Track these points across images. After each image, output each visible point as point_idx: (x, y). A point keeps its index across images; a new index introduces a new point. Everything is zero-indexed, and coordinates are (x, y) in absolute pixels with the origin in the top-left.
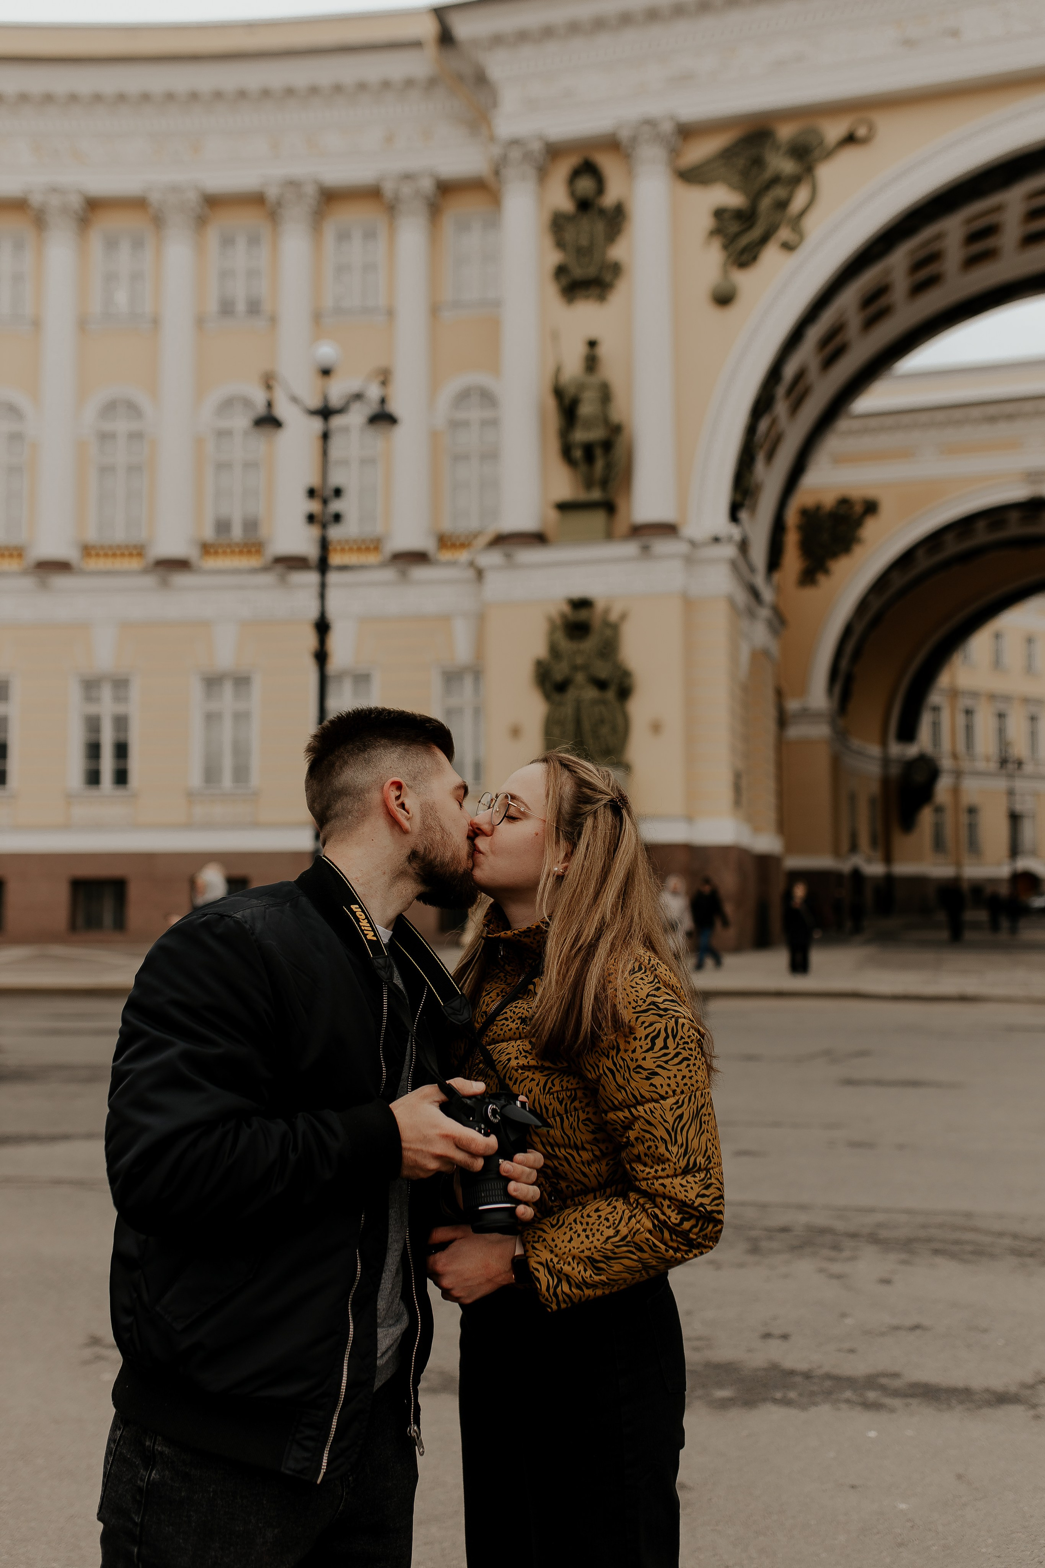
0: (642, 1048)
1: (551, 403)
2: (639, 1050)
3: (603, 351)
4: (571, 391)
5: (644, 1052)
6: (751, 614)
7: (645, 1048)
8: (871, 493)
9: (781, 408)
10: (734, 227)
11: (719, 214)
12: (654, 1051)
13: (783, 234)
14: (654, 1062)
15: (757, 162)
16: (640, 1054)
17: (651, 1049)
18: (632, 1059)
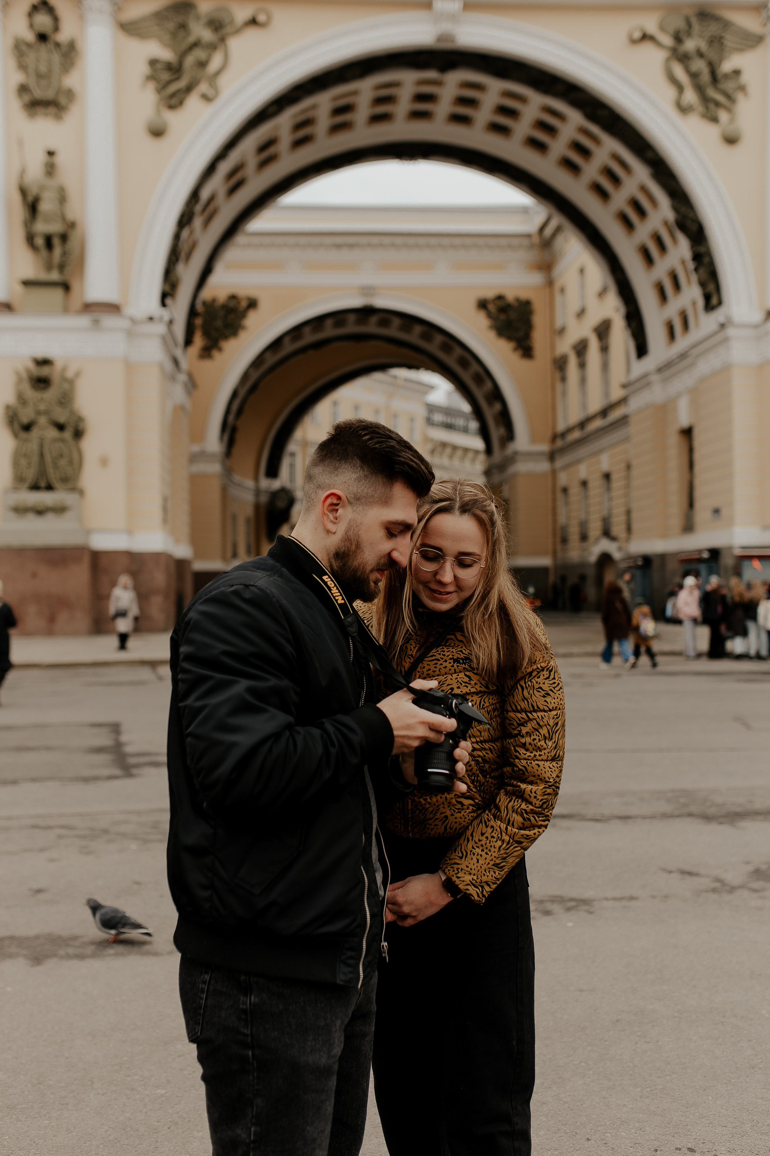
0: (544, 676)
2: (542, 677)
4: (32, 191)
5: (544, 679)
6: (173, 379)
7: (546, 676)
8: (253, 293)
9: (198, 222)
10: (165, 76)
11: (153, 63)
12: (549, 680)
13: (203, 87)
14: (549, 687)
15: (183, 27)
16: (542, 680)
17: (548, 678)
18: (537, 683)
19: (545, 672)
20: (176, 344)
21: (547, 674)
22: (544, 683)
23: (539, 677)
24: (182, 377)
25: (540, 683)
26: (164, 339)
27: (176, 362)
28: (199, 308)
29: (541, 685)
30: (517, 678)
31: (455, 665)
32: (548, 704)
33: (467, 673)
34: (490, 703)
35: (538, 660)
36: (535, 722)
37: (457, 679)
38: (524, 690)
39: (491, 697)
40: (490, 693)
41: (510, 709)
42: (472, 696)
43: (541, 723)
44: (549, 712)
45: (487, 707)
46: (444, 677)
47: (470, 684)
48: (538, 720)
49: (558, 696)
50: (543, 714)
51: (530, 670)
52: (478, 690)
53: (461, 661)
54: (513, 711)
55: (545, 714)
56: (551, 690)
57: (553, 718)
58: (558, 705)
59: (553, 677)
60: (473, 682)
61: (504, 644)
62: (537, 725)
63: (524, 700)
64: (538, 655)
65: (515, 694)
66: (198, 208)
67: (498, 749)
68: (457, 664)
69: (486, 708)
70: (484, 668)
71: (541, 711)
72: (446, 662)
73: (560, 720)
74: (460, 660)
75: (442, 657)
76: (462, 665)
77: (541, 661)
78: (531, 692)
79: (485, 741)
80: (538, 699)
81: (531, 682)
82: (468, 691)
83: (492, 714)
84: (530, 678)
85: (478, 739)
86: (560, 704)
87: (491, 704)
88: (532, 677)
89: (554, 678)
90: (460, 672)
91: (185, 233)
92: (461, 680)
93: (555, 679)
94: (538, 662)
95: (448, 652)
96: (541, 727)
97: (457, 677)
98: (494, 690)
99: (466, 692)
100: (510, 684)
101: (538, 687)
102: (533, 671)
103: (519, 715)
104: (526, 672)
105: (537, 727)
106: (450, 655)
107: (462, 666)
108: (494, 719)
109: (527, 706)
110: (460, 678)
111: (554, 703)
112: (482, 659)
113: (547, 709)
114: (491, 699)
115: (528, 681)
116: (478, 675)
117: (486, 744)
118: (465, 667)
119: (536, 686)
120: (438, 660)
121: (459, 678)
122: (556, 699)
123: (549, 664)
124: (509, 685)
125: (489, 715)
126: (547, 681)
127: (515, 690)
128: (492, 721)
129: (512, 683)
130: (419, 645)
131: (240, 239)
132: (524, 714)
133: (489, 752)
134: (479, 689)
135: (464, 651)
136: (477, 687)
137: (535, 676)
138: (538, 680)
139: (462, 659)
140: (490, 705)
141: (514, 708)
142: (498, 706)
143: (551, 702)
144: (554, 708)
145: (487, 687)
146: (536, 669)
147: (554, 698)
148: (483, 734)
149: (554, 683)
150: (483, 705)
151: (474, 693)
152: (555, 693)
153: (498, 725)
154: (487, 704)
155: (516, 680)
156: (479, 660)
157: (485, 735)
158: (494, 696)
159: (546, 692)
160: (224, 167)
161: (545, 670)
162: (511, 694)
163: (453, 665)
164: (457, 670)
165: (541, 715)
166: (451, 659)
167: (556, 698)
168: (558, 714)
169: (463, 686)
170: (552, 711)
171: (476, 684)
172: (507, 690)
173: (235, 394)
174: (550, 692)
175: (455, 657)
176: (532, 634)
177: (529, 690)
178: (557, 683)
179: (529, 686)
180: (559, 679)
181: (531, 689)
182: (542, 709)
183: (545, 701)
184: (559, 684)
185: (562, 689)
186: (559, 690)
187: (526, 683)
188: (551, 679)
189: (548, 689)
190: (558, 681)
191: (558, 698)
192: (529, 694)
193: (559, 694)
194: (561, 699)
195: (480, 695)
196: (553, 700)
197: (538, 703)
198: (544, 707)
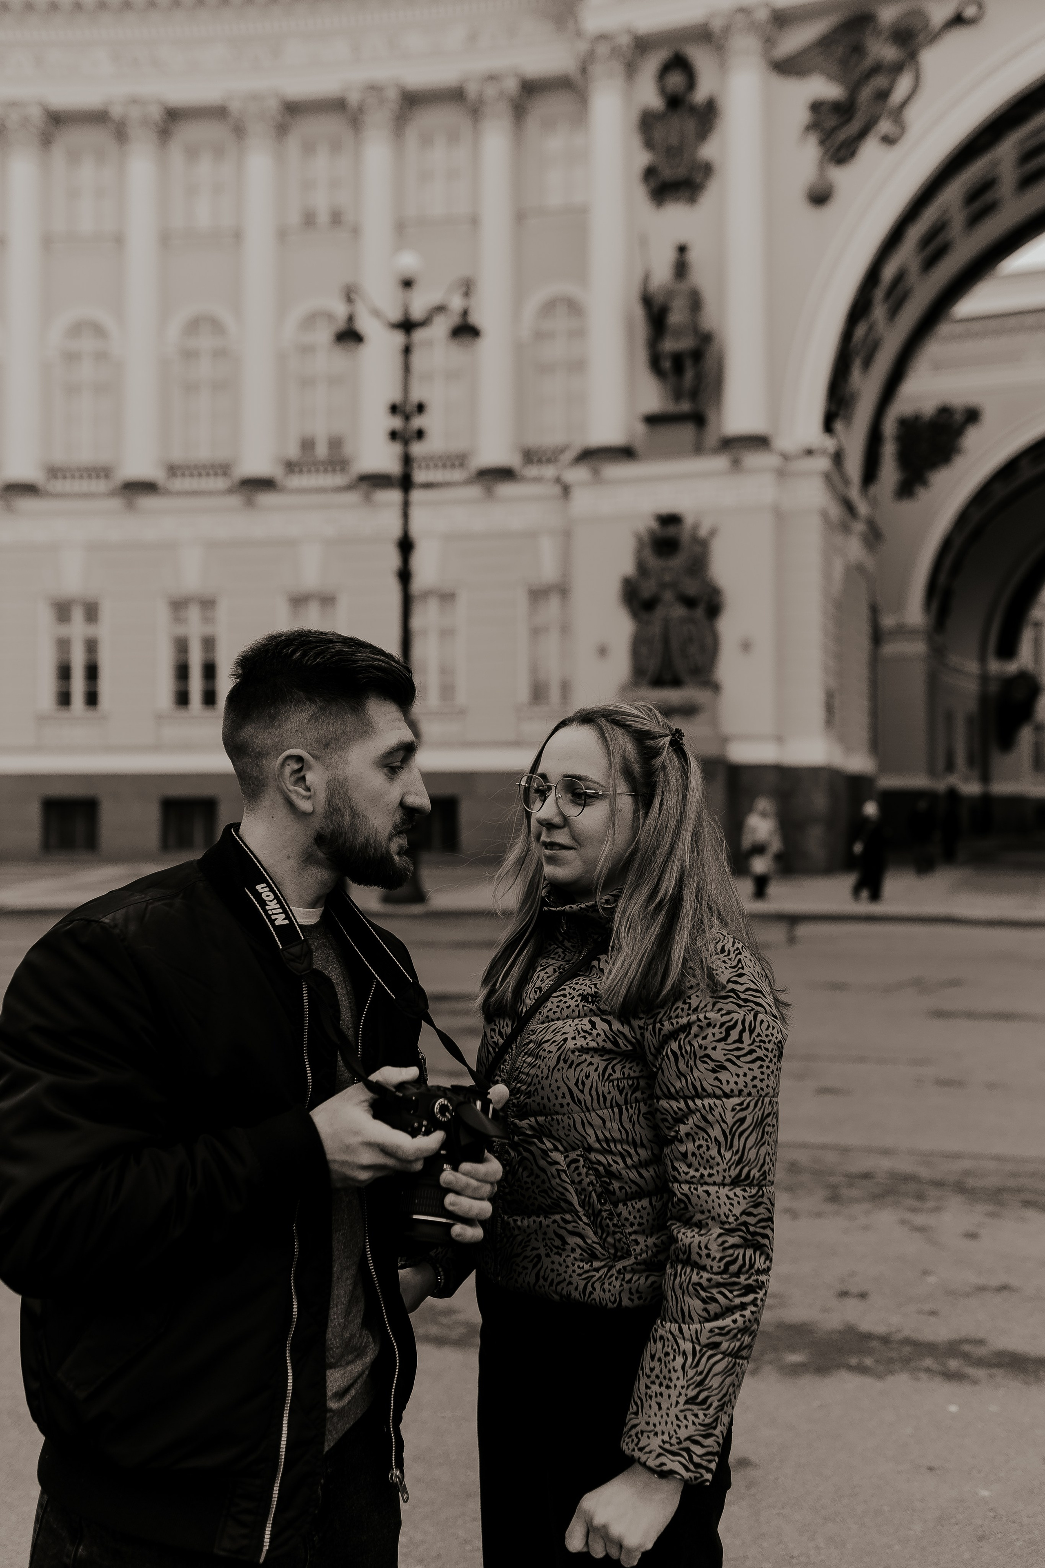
0: (714, 1036)
1: (639, 312)
2: (710, 1038)
3: (694, 256)
4: (659, 299)
5: (716, 1041)
6: (845, 527)
7: (718, 1037)
8: (973, 401)
9: (879, 313)
10: (831, 122)
11: (816, 107)
12: (726, 1043)
13: (884, 126)
14: (725, 1055)
15: (858, 50)
16: (711, 1042)
17: (724, 1039)
18: (701, 1047)
19: (716, 1030)
20: (849, 483)
21: (721, 1033)
22: (714, 1049)
23: (704, 1038)
24: (859, 527)
25: (706, 1048)
26: (827, 477)
27: (849, 507)
29: (709, 1051)
31: (581, 1004)
32: (722, 1084)
33: (594, 1019)
36: (698, 1114)
37: (576, 1026)
38: (679, 1058)
39: (628, 1065)
43: (712, 1118)
44: (724, 1099)
46: (565, 1023)
49: (747, 1072)
50: (711, 1101)
53: (590, 999)
54: (663, 1095)
55: (718, 1102)
56: (729, 1060)
57: (735, 1110)
58: (746, 1087)
59: (737, 1037)
63: (681, 1076)
65: (664, 1064)
66: (879, 293)
68: (584, 1003)
71: (709, 1096)
72: (572, 1000)
73: (751, 1114)
75: (572, 991)
76: (590, 1005)
77: (712, 1009)
78: (691, 1062)
80: (702, 1075)
81: (691, 1045)
83: (629, 1095)
84: (687, 1039)
86: (750, 1086)
87: (627, 1076)
88: (689, 1036)
89: (740, 1040)
90: (585, 1015)
91: (860, 329)
92: (580, 1029)
93: (742, 1042)
94: (704, 1010)
96: (711, 1124)
98: (628, 1050)
99: (585, 1046)
101: (702, 1054)
103: (674, 1104)
105: (704, 1124)
107: (589, 1007)
111: (736, 1083)
113: (719, 1092)
114: (627, 1067)
115: (683, 1043)
118: (593, 1008)
120: (565, 996)
121: (580, 1024)
122: (743, 1076)
127: (662, 1059)
132: (681, 1101)
134: (602, 1044)
136: (599, 1040)
137: (696, 1035)
138: (703, 1042)
139: (592, 995)
142: (642, 1083)
143: (728, 1082)
144: (736, 1092)
145: (614, 1044)
147: (738, 1076)
149: (738, 1049)
150: (611, 1075)
151: (595, 1050)
152: (739, 1067)
157: (614, 1128)
160: (916, 232)
163: (579, 1004)
164: (582, 1013)
165: (709, 1103)
166: (579, 995)
167: (741, 1074)
168: (745, 1103)
169: (581, 1040)
170: (732, 1096)
171: (600, 1036)
174: (728, 1065)
175: (585, 993)
177: (688, 1059)
178: (747, 1049)
179: (686, 1050)
180: (756, 1044)
181: (691, 1059)
182: (711, 1093)
183: (717, 1079)
184: (751, 1052)
185: (764, 1061)
186: (753, 1061)
187: (680, 1047)
188: (732, 1042)
189: (722, 1059)
190: (753, 1047)
191: (745, 1075)
192: (687, 1066)
193: (750, 1069)
194: (754, 1078)
195: (605, 1057)
196: (735, 1078)
197: (704, 1083)
198: (713, 1088)
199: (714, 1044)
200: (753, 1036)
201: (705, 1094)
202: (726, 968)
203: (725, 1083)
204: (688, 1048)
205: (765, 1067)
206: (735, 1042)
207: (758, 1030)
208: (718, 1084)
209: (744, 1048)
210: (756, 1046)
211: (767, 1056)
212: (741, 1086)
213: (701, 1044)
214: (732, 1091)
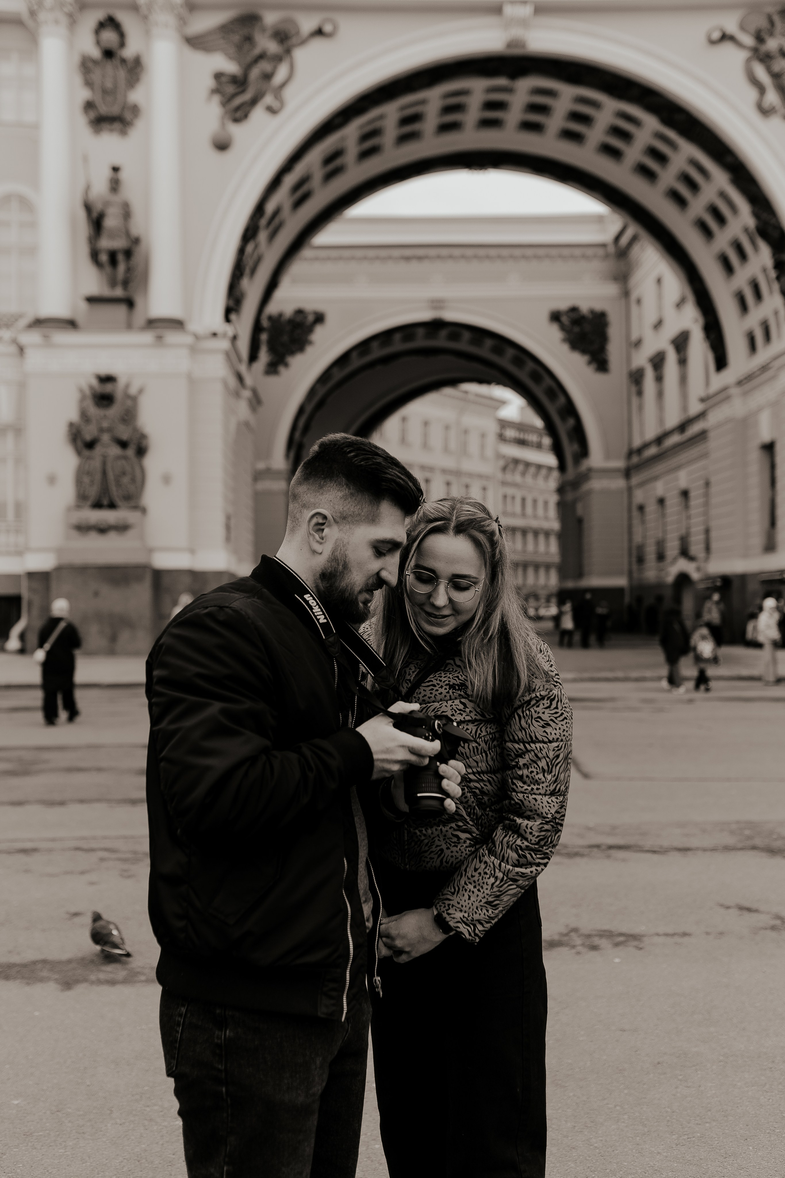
2: (541, 706)
4: (98, 207)
5: (544, 708)
6: (237, 395)
7: (546, 705)
8: (320, 307)
9: (263, 236)
10: (230, 89)
11: (218, 76)
12: (550, 709)
13: (268, 99)
14: (549, 717)
15: (249, 39)
16: (542, 709)
17: (549, 707)
18: (535, 712)
19: (545, 702)
20: (240, 360)
21: (548, 703)
22: (544, 713)
23: (538, 706)
24: (247, 394)
25: (539, 713)
26: (227, 354)
27: (240, 378)
28: (265, 323)
29: (541, 715)
30: (514, 707)
31: (451, 691)
32: (548, 735)
33: (463, 700)
34: (487, 732)
35: (537, 687)
36: (534, 754)
37: (452, 707)
38: (522, 719)
39: (489, 726)
40: (487, 722)
41: (507, 739)
42: (467, 725)
43: (540, 755)
44: (548, 744)
45: (484, 736)
46: (439, 704)
47: (464, 711)
48: (536, 751)
49: (561, 726)
50: (541, 745)
51: (527, 698)
52: (473, 719)
53: (457, 688)
54: (511, 741)
55: (545, 745)
56: (552, 720)
57: (554, 750)
58: (560, 736)
59: (556, 706)
60: (468, 710)
61: (500, 671)
62: (535, 757)
63: (522, 729)
64: (538, 683)
65: (512, 723)
66: (263, 222)
67: (498, 780)
68: (452, 690)
69: (483, 738)
70: (478, 695)
71: (540, 742)
72: (442, 688)
73: (562, 752)
74: (456, 686)
75: (438, 682)
76: (458, 691)
77: (541, 688)
78: (529, 721)
79: (483, 772)
80: (537, 730)
81: (529, 711)
82: (463, 719)
83: (491, 744)
84: (528, 707)
85: (475, 770)
86: (562, 735)
87: (489, 733)
88: (530, 706)
89: (557, 708)
90: (456, 698)
91: (250, 248)
92: (456, 707)
94: (538, 690)
95: (444, 677)
96: (540, 759)
97: (452, 704)
98: (491, 718)
99: (460, 720)
100: (507, 712)
101: (536, 717)
102: (531, 699)
103: (516, 746)
104: (524, 700)
105: (535, 759)
106: (446, 681)
107: (457, 693)
108: (493, 750)
109: (525, 736)
110: (455, 705)
111: (555, 734)
112: (477, 685)
113: (546, 740)
114: (488, 728)
115: (526, 710)
116: (472, 702)
117: (485, 775)
118: (461, 693)
119: (535, 715)
120: (434, 686)
122: (558, 730)
123: (550, 693)
124: (506, 714)
125: (486, 745)
126: (547, 711)
127: (512, 719)
128: (491, 751)
129: (508, 712)
130: (418, 670)
131: (306, 253)
132: (522, 744)
133: (488, 784)
134: (474, 717)
135: (460, 677)
136: (472, 715)
137: (533, 705)
138: (538, 709)
139: (458, 685)
140: (487, 734)
141: (511, 737)
142: (497, 735)
143: (551, 733)
144: (555, 740)
145: (483, 715)
146: (534, 698)
147: (556, 729)
148: (480, 764)
149: (556, 713)
150: (480, 734)
151: (469, 721)
152: (557, 724)
153: (498, 756)
154: (484, 733)
155: (513, 709)
156: (474, 687)
157: (483, 766)
158: (492, 725)
159: (545, 722)
160: (289, 180)
161: (546, 699)
162: (509, 723)
163: (449, 691)
164: (453, 697)
165: (539, 746)
166: (446, 685)
167: (558, 728)
168: (560, 746)
169: (458, 714)
170: (553, 742)
171: (470, 712)
172: (504, 719)
173: (301, 411)
174: (551, 723)
175: (451, 683)
176: (532, 660)
177: (527, 720)
178: (560, 712)
179: (527, 714)
180: (564, 709)
181: (529, 719)
182: (541, 740)
183: (545, 731)
184: (562, 714)
185: (567, 719)
186: (563, 720)
187: (523, 712)
188: (553, 708)
189: (548, 719)
190: (562, 711)
191: (560, 729)
192: (527, 724)
193: (562, 725)
194: (564, 730)
195: (476, 724)
196: (555, 731)
197: (537, 734)
198: (543, 737)
199: (544, 710)
200: (562, 704)
201: (537, 740)
202: (546, 663)
203: (549, 734)
204: (528, 712)
205: (568, 723)
206: (555, 708)
207: (563, 701)
208: (545, 734)
209: (558, 712)
210: (564, 711)
211: (567, 716)
212: (558, 736)
213: (536, 710)
214: (553, 739)
